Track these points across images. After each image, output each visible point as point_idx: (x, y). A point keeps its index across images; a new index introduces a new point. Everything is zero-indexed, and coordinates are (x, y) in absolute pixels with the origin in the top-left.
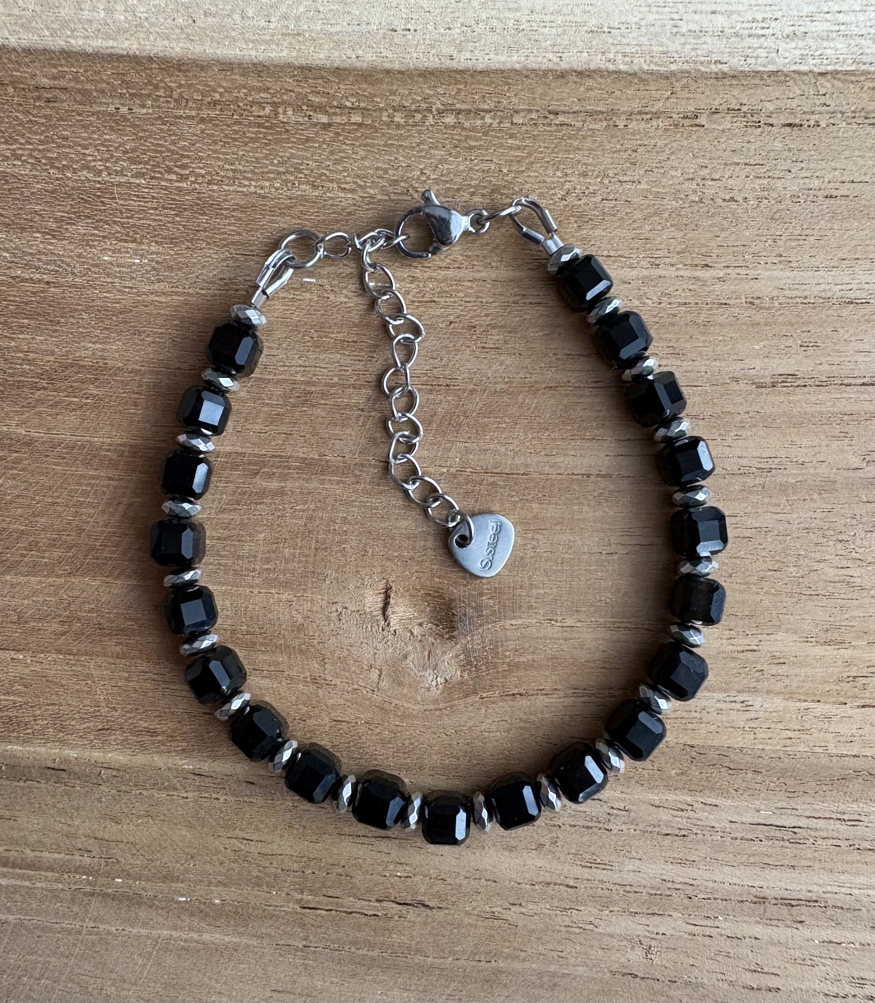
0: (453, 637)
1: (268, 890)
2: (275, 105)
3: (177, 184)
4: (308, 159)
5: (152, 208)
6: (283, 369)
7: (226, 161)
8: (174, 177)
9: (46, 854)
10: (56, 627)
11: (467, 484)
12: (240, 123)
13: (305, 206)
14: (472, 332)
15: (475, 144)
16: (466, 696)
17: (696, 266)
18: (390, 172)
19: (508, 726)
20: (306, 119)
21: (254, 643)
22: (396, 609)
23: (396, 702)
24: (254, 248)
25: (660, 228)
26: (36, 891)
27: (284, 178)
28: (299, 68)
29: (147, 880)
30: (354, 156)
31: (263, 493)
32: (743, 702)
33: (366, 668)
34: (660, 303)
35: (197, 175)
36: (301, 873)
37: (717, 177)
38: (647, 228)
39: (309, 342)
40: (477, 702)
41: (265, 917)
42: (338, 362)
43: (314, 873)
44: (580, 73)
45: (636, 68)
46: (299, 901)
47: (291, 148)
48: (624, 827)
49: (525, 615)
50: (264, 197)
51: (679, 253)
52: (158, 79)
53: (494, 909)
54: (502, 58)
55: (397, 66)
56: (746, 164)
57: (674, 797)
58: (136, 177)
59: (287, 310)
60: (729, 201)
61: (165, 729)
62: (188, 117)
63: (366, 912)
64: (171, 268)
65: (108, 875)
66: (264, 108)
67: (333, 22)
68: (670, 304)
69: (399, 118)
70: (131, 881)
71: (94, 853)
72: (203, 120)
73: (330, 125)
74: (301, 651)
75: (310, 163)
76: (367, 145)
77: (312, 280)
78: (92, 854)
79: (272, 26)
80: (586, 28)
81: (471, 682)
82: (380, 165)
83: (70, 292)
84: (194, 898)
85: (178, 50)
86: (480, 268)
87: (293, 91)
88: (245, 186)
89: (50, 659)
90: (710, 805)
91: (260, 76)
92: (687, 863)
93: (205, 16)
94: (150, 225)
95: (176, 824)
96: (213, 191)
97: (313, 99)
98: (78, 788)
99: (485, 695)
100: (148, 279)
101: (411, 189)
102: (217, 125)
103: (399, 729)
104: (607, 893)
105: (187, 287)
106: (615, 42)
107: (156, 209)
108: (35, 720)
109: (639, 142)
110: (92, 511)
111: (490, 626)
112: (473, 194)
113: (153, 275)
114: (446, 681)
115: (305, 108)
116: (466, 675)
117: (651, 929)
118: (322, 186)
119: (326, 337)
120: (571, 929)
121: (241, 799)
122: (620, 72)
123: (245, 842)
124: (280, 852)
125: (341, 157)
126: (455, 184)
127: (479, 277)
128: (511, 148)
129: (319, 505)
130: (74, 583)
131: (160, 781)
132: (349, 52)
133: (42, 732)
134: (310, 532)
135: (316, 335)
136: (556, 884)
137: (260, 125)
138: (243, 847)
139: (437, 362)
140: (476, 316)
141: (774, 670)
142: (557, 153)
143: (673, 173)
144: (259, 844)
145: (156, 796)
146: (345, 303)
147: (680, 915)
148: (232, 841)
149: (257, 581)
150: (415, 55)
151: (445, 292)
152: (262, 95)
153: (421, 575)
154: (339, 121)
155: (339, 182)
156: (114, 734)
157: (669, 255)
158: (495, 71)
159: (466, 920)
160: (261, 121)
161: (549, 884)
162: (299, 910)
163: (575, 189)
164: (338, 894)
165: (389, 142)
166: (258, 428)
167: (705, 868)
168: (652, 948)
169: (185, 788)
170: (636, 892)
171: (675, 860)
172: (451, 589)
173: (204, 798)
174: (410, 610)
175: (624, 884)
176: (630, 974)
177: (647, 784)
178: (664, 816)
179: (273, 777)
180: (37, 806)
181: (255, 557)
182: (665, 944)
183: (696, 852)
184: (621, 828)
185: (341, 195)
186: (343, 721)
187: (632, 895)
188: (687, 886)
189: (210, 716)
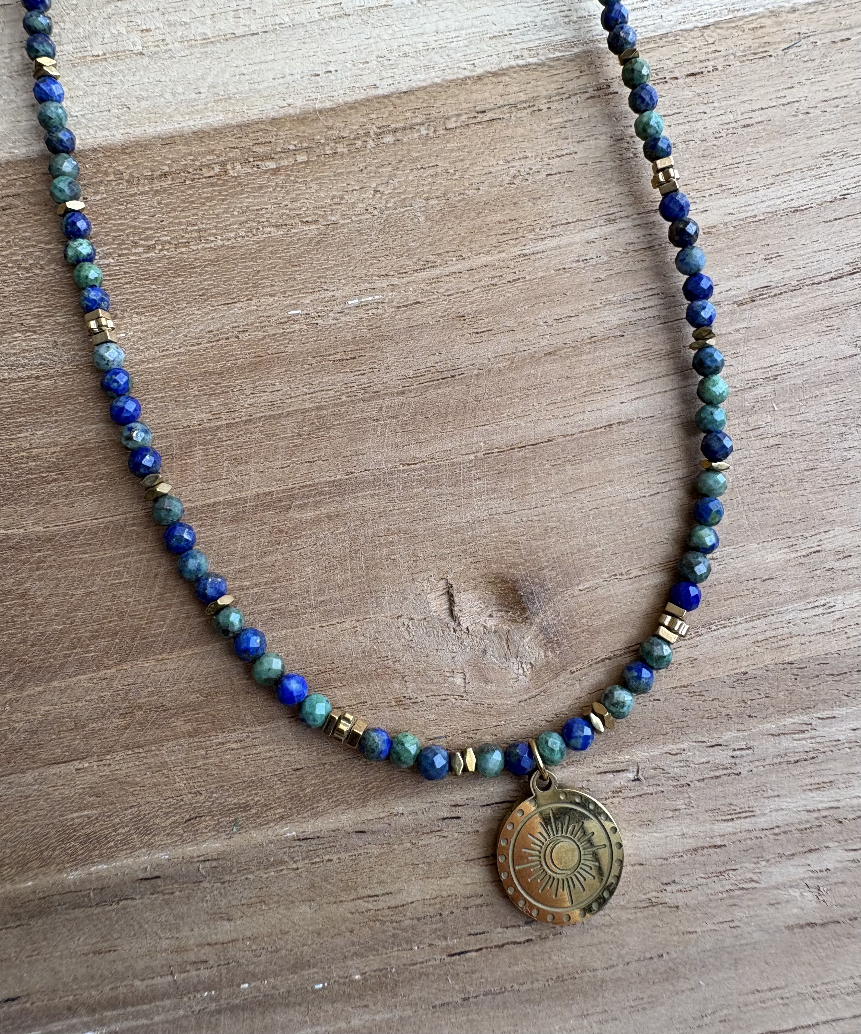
0: (526, 618)
1: (409, 947)
2: (223, 164)
3: (146, 256)
4: (266, 204)
5: (126, 283)
6: (290, 401)
7: (189, 224)
8: (140, 250)
9: (158, 980)
10: (117, 721)
11: (497, 464)
12: (194, 187)
13: (273, 246)
14: (462, 322)
15: (417, 154)
16: (557, 675)
17: (650, 212)
18: (346, 197)
20: (255, 169)
21: (329, 681)
22: (463, 606)
23: (488, 701)
24: (234, 296)
25: (607, 187)
26: (155, 1027)
27: (247, 225)
28: (237, 126)
29: (276, 975)
30: (308, 191)
31: (299, 526)
32: (824, 605)
33: (448, 674)
34: (628, 253)
35: (164, 243)
36: (438, 917)
38: (595, 190)
39: (308, 369)
40: (569, 678)
41: (413, 979)
42: (342, 381)
43: (452, 913)
44: (494, 74)
45: (543, 58)
46: (444, 950)
47: (247, 198)
48: (752, 766)
49: (590, 577)
50: (233, 248)
51: (631, 205)
52: (106, 165)
53: (649, 896)
54: (422, 77)
55: (328, 104)
57: (790, 720)
58: (105, 258)
59: (282, 344)
61: (256, 799)
62: (142, 193)
63: (518, 940)
64: (157, 334)
65: (230, 983)
66: (213, 169)
67: (259, 80)
68: (638, 251)
69: (341, 149)
70: (259, 982)
71: (211, 962)
72: (157, 193)
73: (278, 169)
74: (378, 675)
75: (269, 206)
76: (318, 179)
77: (297, 312)
78: (209, 965)
79: (203, 96)
80: (489, 35)
81: (556, 660)
82: (334, 193)
83: (62, 381)
84: (332, 981)
85: (118, 136)
86: (453, 263)
87: (237, 148)
88: (212, 241)
89: (117, 758)
90: (828, 718)
91: (202, 142)
92: (825, 785)
93: (138, 101)
94: (127, 299)
95: (293, 902)
96: (182, 253)
97: (257, 150)
98: (177, 893)
99: (574, 669)
100: (138, 349)
101: (369, 208)
102: (171, 194)
103: (498, 729)
104: (757, 842)
105: (177, 347)
106: (518, 41)
107: (131, 283)
108: (115, 831)
110: (130, 591)
111: (559, 597)
112: (428, 199)
113: (141, 345)
114: (532, 666)
115: (251, 160)
116: (550, 654)
117: (813, 867)
118: (286, 225)
119: (325, 360)
120: (732, 893)
121: (355, 853)
122: (530, 64)
123: (371, 899)
124: (410, 900)
125: (297, 195)
126: (410, 193)
127: (454, 271)
128: (452, 151)
129: (358, 523)
130: (126, 670)
131: (264, 859)
132: (281, 103)
133: (125, 842)
134: (356, 552)
135: (314, 361)
136: (703, 848)
137: (212, 185)
138: (370, 906)
139: (437, 358)
140: (461, 306)
141: (844, 564)
142: (495, 144)
144: (387, 898)
145: (264, 876)
146: (334, 324)
147: (836, 844)
148: (357, 902)
149: (315, 616)
150: (342, 92)
151: (427, 291)
152: (208, 158)
153: (478, 565)
154: (286, 164)
155: (300, 217)
156: (205, 821)
158: (419, 89)
159: (624, 915)
160: (214, 180)
161: (695, 850)
162: (448, 960)
163: (519, 171)
164: (483, 928)
165: (338, 171)
166: (279, 464)
167: (844, 785)
168: (821, 889)
169: (292, 858)
170: (785, 832)
171: (814, 787)
172: (511, 571)
173: (316, 863)
174: (476, 603)
175: (771, 826)
176: (809, 924)
177: (759, 715)
178: (786, 743)
179: (383, 818)
180: (136, 927)
181: (307, 592)
182: (833, 880)
183: (831, 772)
184: (749, 768)
185: (306, 228)
186: (440, 737)
187: (782, 837)
188: (832, 811)
189: (302, 772)
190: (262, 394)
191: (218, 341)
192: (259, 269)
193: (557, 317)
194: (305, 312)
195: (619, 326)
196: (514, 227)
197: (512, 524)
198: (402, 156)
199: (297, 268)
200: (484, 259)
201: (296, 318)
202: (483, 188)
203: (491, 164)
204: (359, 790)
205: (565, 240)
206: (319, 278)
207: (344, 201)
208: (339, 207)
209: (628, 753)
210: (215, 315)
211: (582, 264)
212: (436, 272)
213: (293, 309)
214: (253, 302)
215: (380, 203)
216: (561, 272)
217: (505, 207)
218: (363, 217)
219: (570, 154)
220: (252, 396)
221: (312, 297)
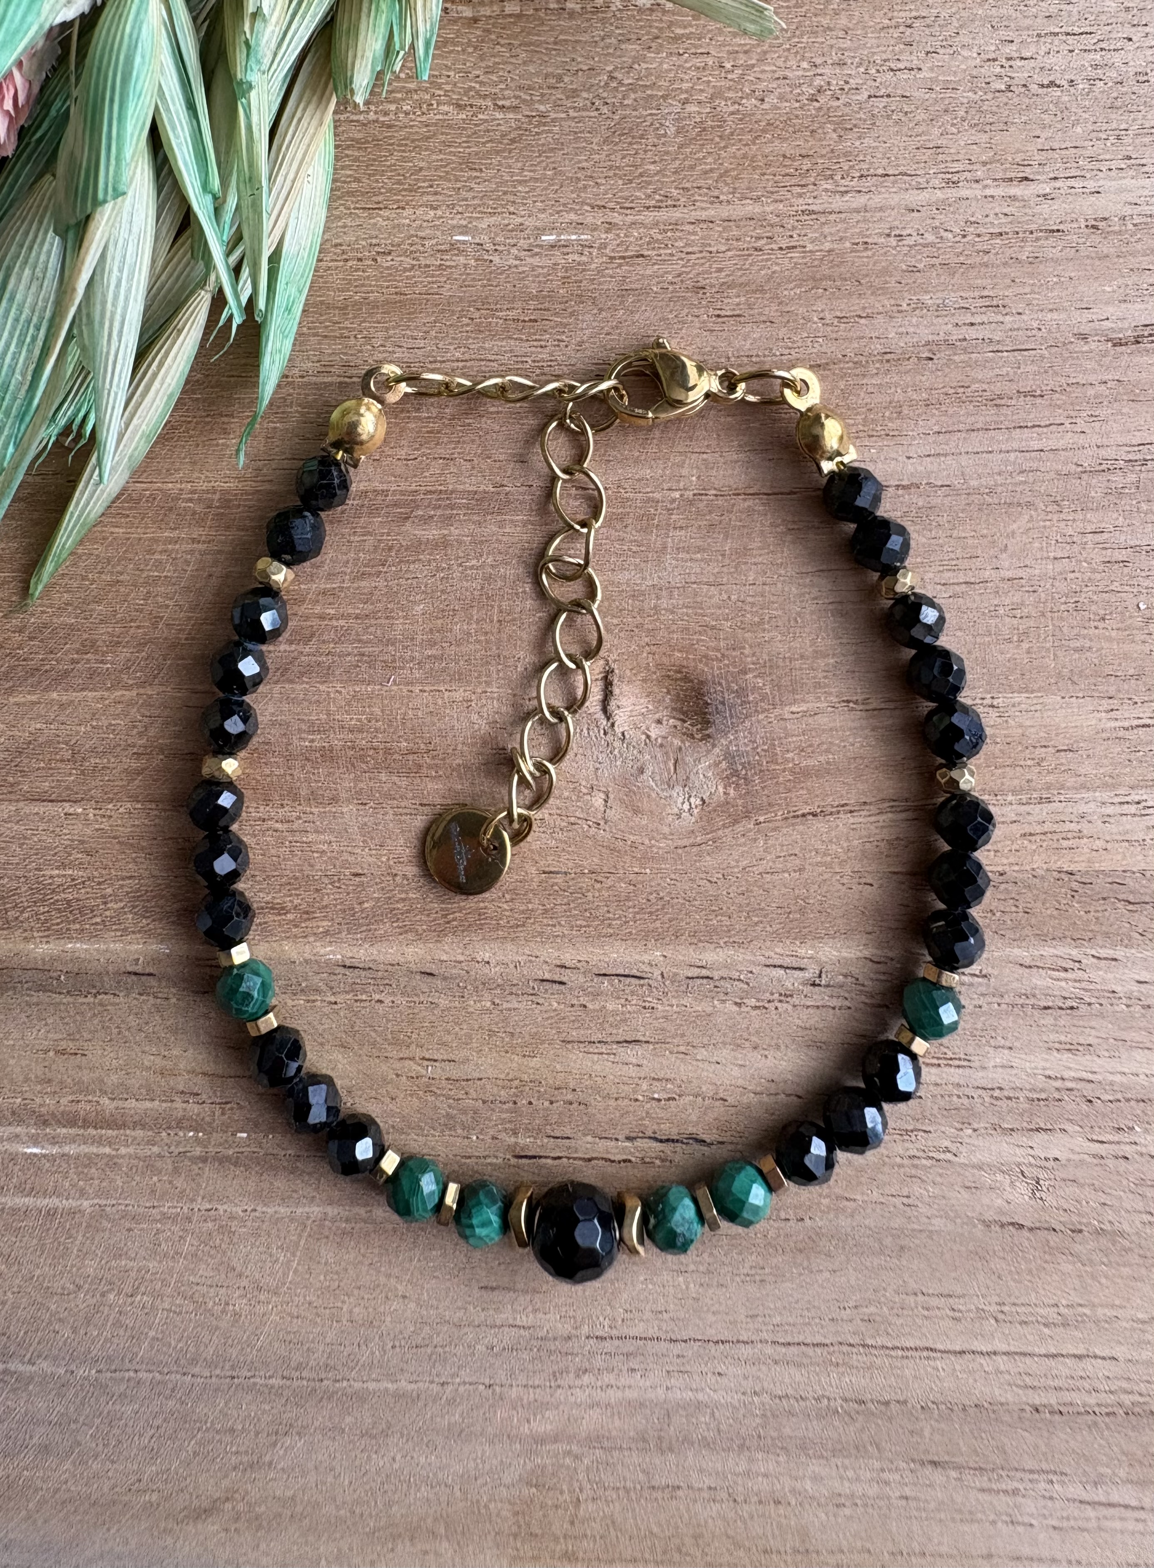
0: (709, 736)
1: (465, 1133)
4: (449, 68)
6: (434, 366)
9: (132, 1104)
10: (128, 762)
11: (710, 512)
13: (447, 134)
14: (700, 295)
15: (683, 31)
16: (736, 822)
17: (1011, 180)
18: (566, 79)
19: (798, 862)
21: (419, 769)
22: (623, 701)
23: (632, 838)
24: (380, 198)
25: (955, 130)
26: (120, 1161)
27: (415, 97)
30: (513, 60)
31: (418, 546)
32: (1138, 803)
33: (585, 790)
34: (964, 236)
36: (511, 1105)
37: (1029, 55)
38: (936, 132)
39: (468, 325)
40: (750, 830)
42: (511, 351)
43: (530, 1103)
46: (511, 1148)
48: (981, 999)
49: (810, 697)
50: (389, 127)
51: (984, 164)
56: (1068, 34)
57: (1052, 950)
59: (436, 282)
60: (1048, 86)
61: (297, 902)
63: (610, 1157)
65: (225, 1128)
68: (979, 236)
70: (261, 1135)
71: (204, 1097)
73: (475, 20)
74: (488, 772)
75: (452, 73)
76: (531, 44)
77: (466, 238)
78: (199, 1100)
81: (740, 802)
82: (550, 70)
86: (704, 205)
89: (122, 814)
90: (1106, 959)
92: (1081, 1048)
95: (322, 1044)
98: (175, 1002)
99: (762, 819)
101: (597, 101)
103: (640, 878)
104: (966, 1102)
108: (106, 906)
109: (914, 14)
110: (170, 589)
111: (761, 717)
112: (685, 102)
114: (704, 802)
116: (732, 791)
117: (1037, 1152)
118: (471, 106)
119: (493, 316)
120: (916, 1161)
121: (416, 999)
123: (426, 1063)
124: (478, 1076)
125: (496, 63)
126: (660, 89)
127: (703, 218)
129: (499, 558)
130: (151, 696)
131: (294, 981)
133: (117, 920)
134: (488, 598)
135: (477, 315)
138: (423, 1072)
140: (704, 272)
142: (802, 36)
143: (965, 53)
144: (448, 1066)
145: (290, 1003)
146: (516, 266)
147: (1078, 1128)
148: (407, 1063)
149: (417, 674)
151: (657, 241)
153: (654, 648)
154: (488, 13)
155: (494, 97)
157: (970, 167)
162: (512, 1160)
163: (829, 83)
164: (568, 1132)
165: (561, 37)
166: (402, 453)
167: (1107, 1054)
168: (1041, 1182)
169: (331, 988)
170: (1009, 1098)
171: (1063, 1046)
172: (700, 666)
173: (362, 1001)
174: (642, 701)
175: (990, 1086)
176: (1012, 1224)
177: (1009, 934)
178: (1040, 980)
179: (460, 962)
180: (115, 1031)
181: (412, 639)
182: (1059, 1174)
183: (1093, 1032)
184: (976, 1003)
185: (499, 115)
186: (558, 873)
187: (1003, 1104)
188: (1083, 1084)
189: (363, 879)
190: (397, 349)
191: (346, 260)
192: (422, 164)
193: (839, 314)
194: (477, 241)
195: (928, 343)
196: (805, 167)
197: (715, 600)
198: (661, 29)
199: (478, 174)
200: (751, 208)
201: (462, 247)
202: (772, 99)
203: (789, 64)
204: (435, 920)
205: (876, 200)
206: (505, 193)
207: (562, 85)
208: (553, 91)
209: (813, 947)
210: (348, 222)
211: (893, 241)
212: (676, 214)
213: (461, 234)
214: (405, 213)
215: (615, 97)
216: (861, 247)
217: (798, 135)
218: (585, 114)
219: (912, 69)
220: (381, 349)
221: (492, 220)
